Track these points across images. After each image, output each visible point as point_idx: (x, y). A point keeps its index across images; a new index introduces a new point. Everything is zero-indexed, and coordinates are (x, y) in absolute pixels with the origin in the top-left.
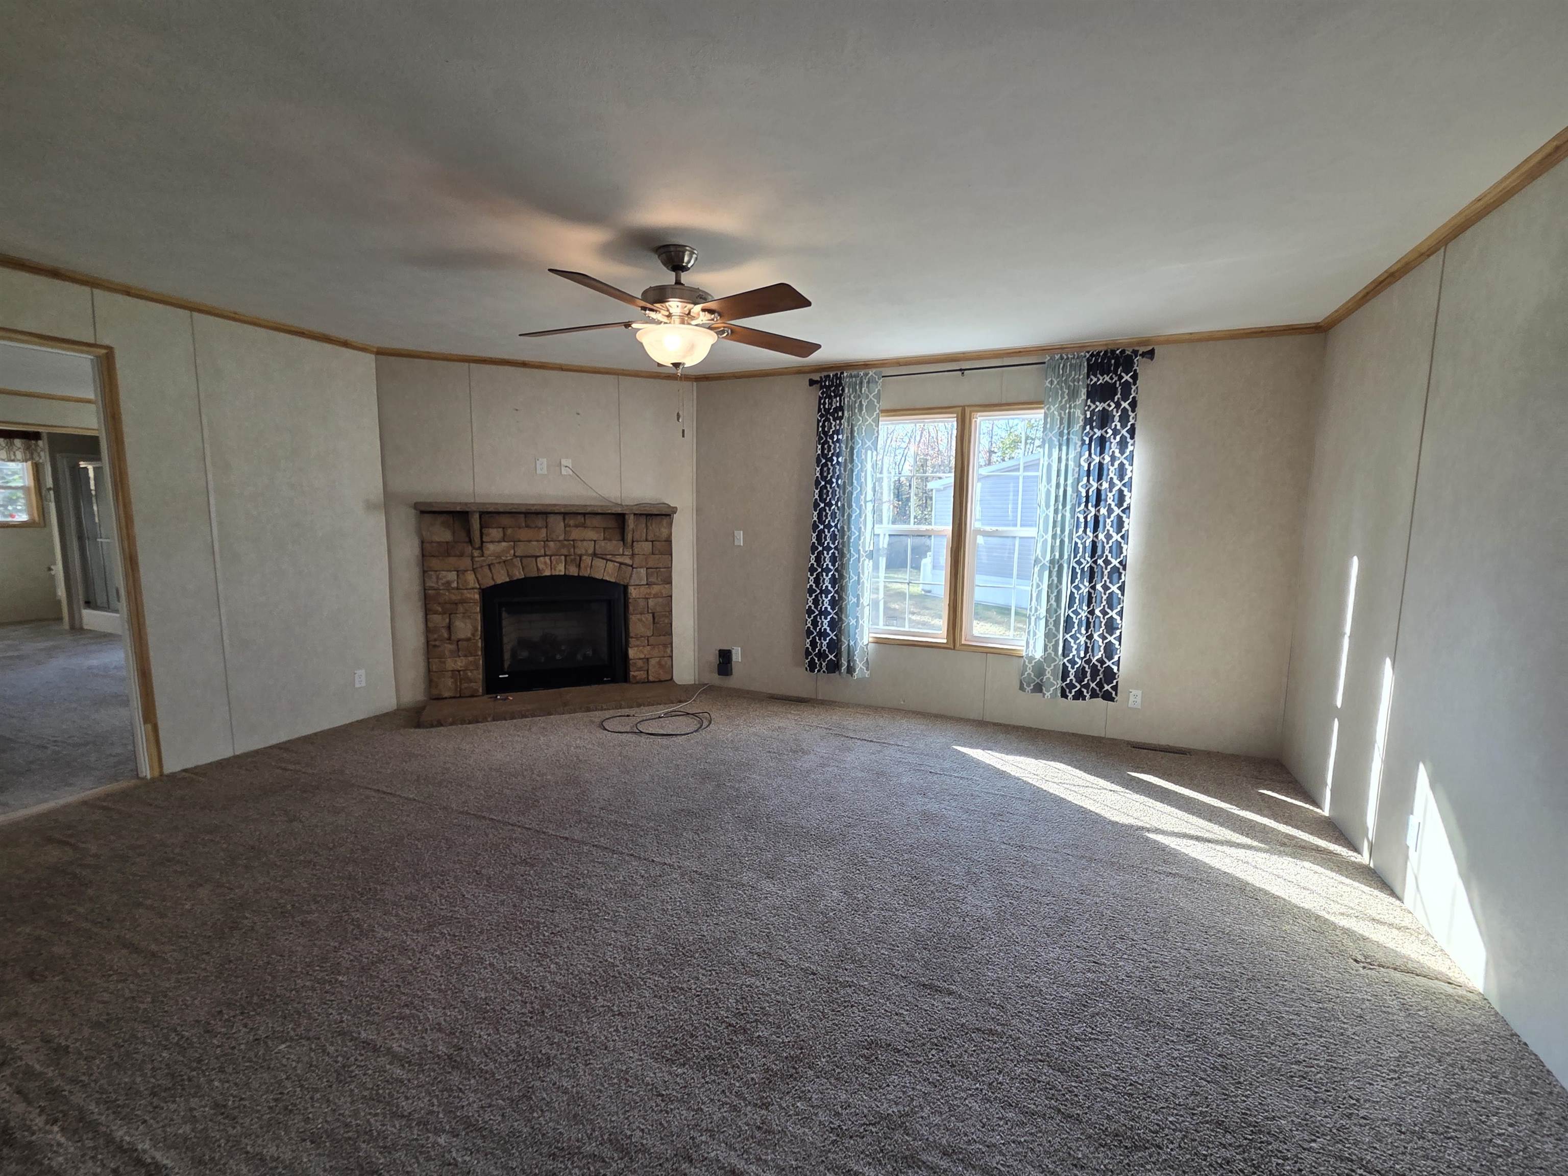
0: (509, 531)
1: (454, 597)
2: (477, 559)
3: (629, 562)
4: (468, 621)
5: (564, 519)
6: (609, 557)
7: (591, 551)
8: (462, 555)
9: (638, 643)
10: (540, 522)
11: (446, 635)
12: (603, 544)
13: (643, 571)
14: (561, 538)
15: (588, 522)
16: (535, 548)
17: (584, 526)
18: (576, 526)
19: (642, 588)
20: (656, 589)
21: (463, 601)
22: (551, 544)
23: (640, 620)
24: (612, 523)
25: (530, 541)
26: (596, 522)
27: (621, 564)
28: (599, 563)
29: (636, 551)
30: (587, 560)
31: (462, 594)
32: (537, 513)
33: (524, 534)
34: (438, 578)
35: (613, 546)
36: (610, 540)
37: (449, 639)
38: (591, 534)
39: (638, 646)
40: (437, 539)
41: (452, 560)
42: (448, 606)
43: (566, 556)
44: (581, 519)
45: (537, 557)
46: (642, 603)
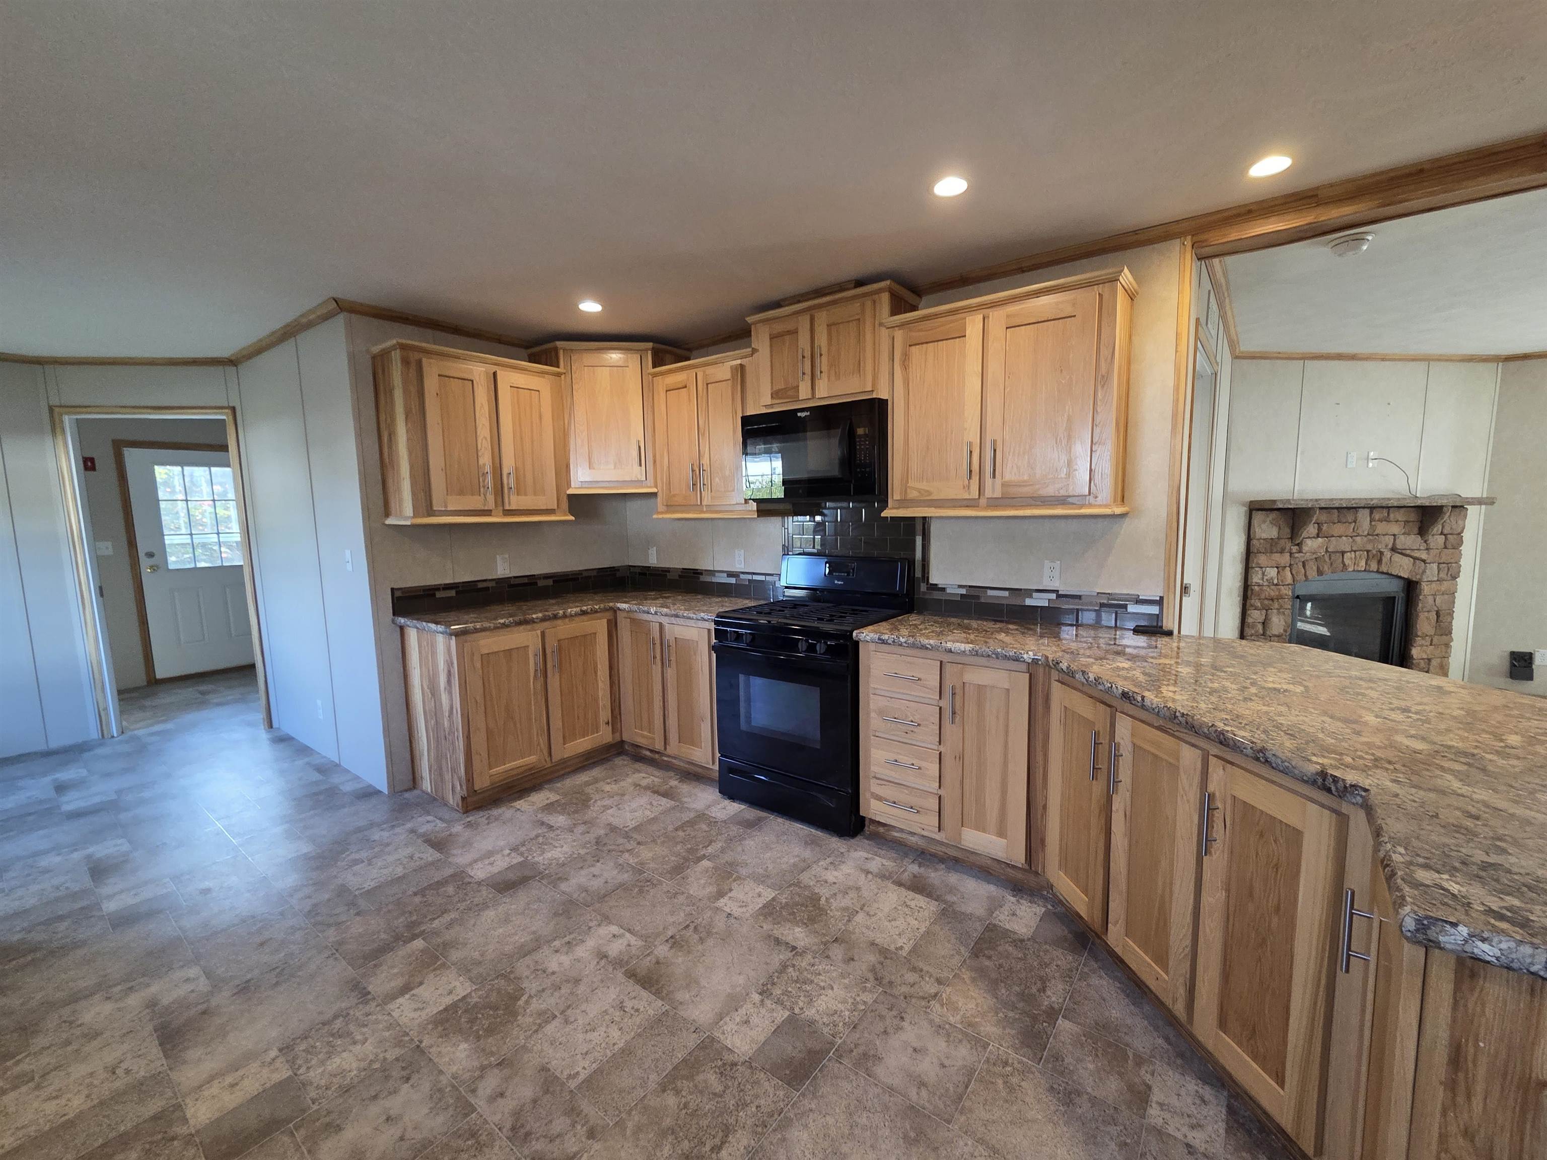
0: (1325, 527)
1: (1272, 594)
2: (1297, 555)
3: (1424, 556)
4: (1282, 617)
5: (1371, 513)
6: (1408, 552)
7: (1390, 546)
8: (1282, 551)
9: (1423, 642)
10: (1350, 518)
11: (1261, 631)
12: (1402, 537)
13: (1435, 566)
14: (1366, 533)
15: (1392, 516)
16: (1344, 544)
17: (1387, 520)
18: (1380, 520)
19: (1434, 585)
20: (1445, 586)
21: (1280, 597)
22: (1358, 539)
23: (1428, 618)
24: (1413, 516)
25: (1340, 537)
26: (1400, 515)
27: (1415, 559)
28: (1397, 557)
29: (1432, 545)
30: (1387, 554)
31: (1279, 590)
32: (1349, 508)
33: (1338, 529)
34: (1263, 574)
35: (1411, 541)
36: (1409, 534)
37: (1264, 634)
38: (1395, 529)
39: (1422, 646)
40: (1264, 536)
41: (1276, 556)
42: (1266, 602)
43: (1368, 551)
44: (1385, 511)
45: (1343, 553)
46: (1430, 599)
